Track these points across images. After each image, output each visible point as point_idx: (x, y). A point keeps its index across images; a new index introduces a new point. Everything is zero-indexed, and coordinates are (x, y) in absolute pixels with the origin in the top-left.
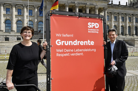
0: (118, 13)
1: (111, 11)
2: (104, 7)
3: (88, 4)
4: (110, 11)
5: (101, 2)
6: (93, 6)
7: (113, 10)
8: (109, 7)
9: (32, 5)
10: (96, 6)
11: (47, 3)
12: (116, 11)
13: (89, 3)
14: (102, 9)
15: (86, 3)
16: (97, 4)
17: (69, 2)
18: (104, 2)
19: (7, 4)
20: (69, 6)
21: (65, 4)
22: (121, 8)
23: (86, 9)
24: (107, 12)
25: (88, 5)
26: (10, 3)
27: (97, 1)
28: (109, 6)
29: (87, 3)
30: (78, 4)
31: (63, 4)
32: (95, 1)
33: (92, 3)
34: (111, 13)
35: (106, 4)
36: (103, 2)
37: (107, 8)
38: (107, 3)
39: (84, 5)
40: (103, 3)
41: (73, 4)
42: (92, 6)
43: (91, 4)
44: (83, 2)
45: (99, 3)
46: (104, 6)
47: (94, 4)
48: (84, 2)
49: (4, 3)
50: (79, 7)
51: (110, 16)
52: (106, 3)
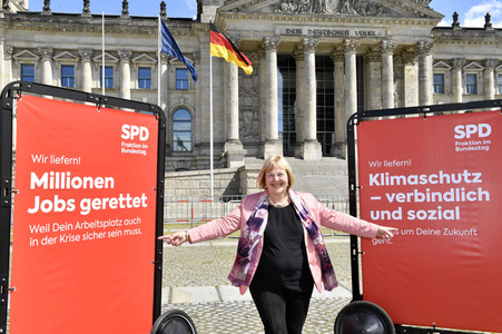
0: (483, 63)
1: (450, 53)
2: (418, 43)
3: (352, 33)
4: (449, 57)
5: (407, 23)
6: (375, 41)
7: (459, 50)
8: (440, 41)
9: (148, 49)
10: (385, 38)
11: (202, 40)
12: (474, 52)
13: (358, 30)
14: (411, 50)
15: (345, 29)
16: (389, 33)
17: (278, 32)
18: (419, 23)
19: (64, 50)
20: (280, 47)
21: (264, 39)
22: (493, 39)
23: (346, 54)
24: (435, 61)
25: (352, 38)
26: (74, 47)
27: (388, 22)
28: (439, 34)
29: (347, 32)
30: (314, 37)
31: (259, 39)
32: (381, 22)
33: (367, 30)
34: (451, 65)
35: (427, 30)
36: (413, 23)
37: (431, 45)
38: (431, 23)
39: (337, 40)
40: (414, 28)
41: (296, 39)
42: (367, 41)
43: (363, 35)
44: (331, 29)
45: (398, 26)
46: (417, 39)
47: (376, 33)
48: (337, 29)
49: (55, 50)
50: (319, 47)
51: (447, 74)
52: (425, 23)
